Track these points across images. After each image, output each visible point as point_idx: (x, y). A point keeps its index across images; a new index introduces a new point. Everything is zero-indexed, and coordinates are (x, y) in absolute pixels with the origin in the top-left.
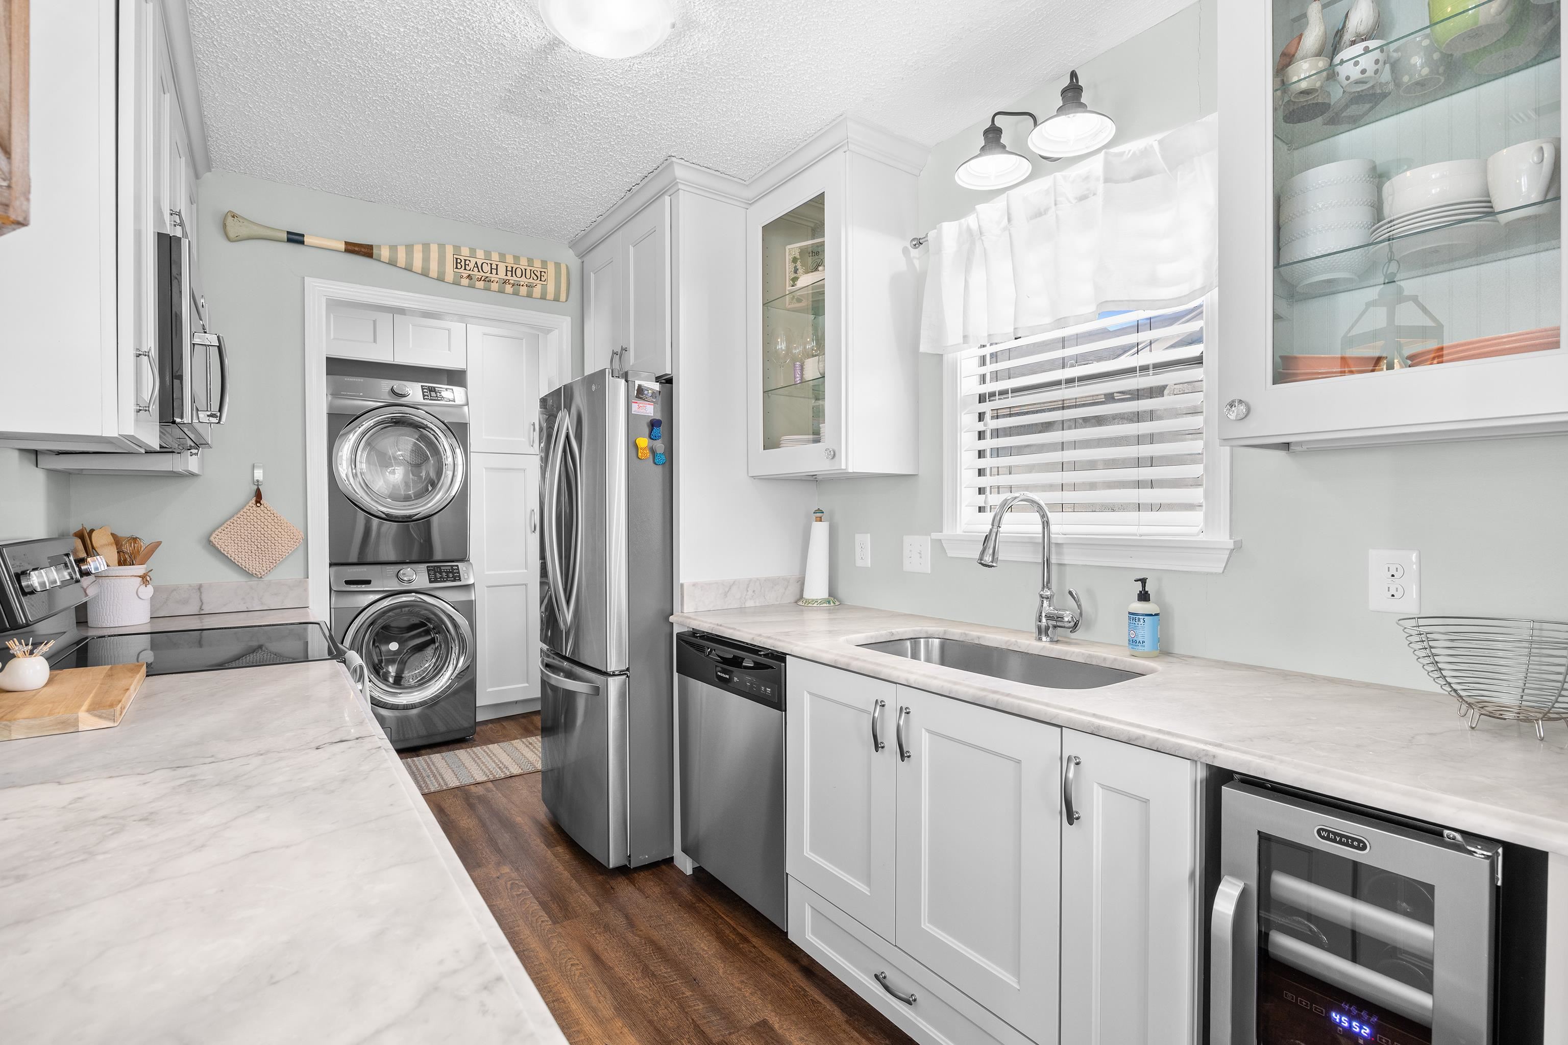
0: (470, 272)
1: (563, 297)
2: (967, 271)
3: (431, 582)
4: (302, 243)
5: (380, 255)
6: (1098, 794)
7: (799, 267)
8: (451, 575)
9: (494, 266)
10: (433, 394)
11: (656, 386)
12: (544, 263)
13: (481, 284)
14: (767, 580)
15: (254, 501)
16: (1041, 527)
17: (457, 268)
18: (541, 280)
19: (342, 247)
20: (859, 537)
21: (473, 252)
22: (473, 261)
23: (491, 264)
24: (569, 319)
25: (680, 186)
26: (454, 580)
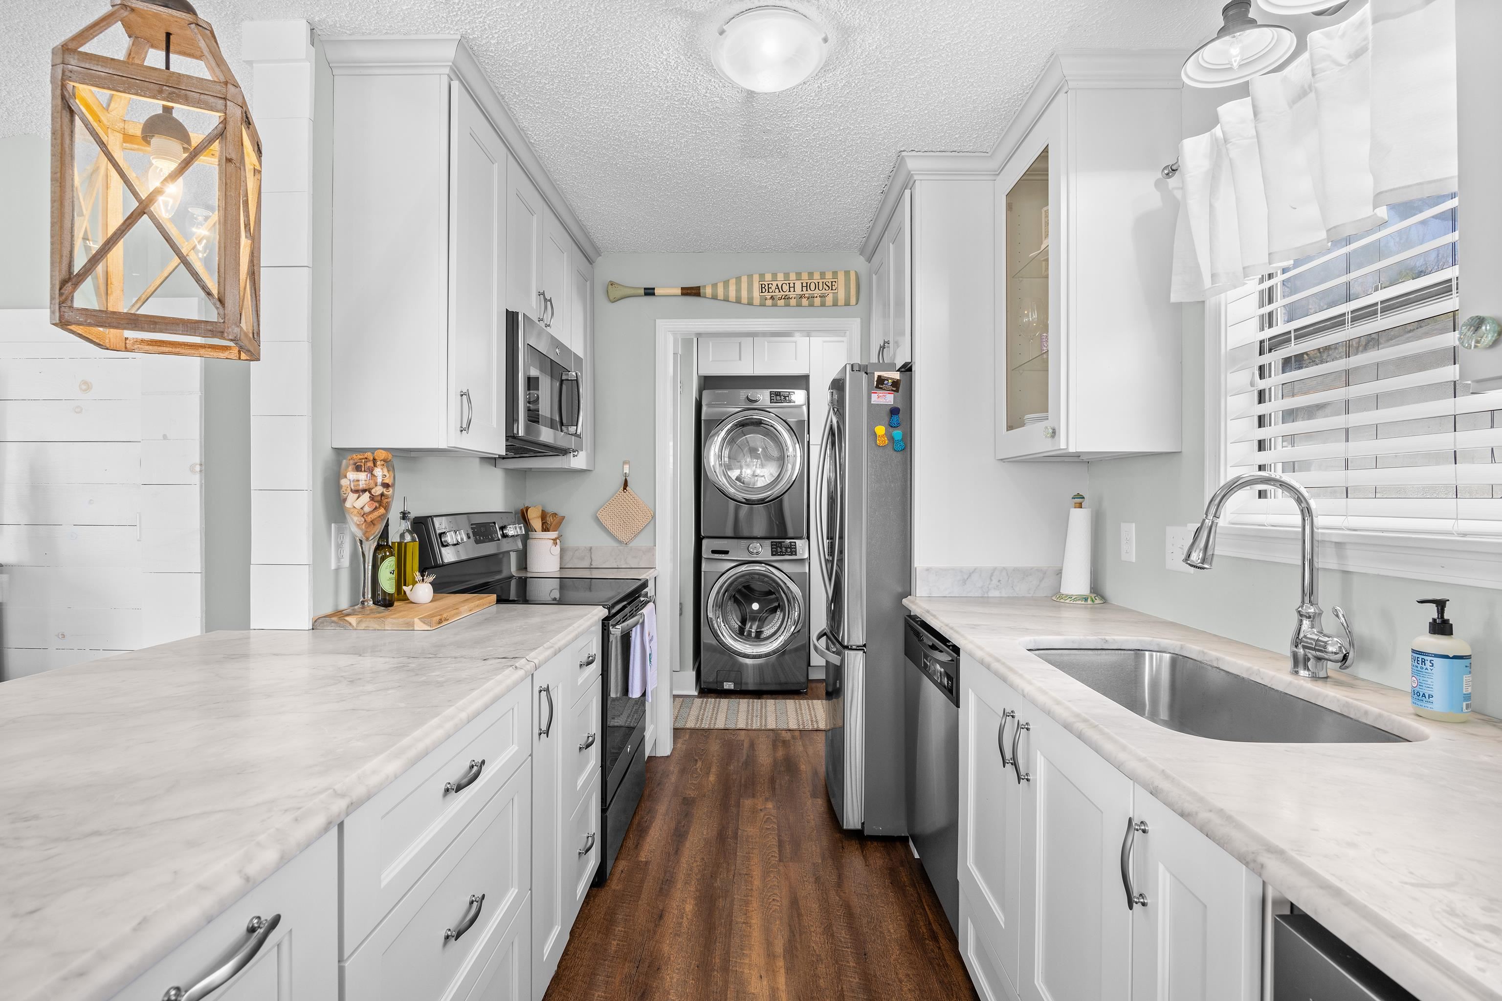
0: (773, 294)
1: (853, 301)
2: (1212, 192)
3: (772, 555)
4: (653, 294)
5: (705, 293)
6: (1164, 879)
8: (789, 550)
9: (792, 285)
10: (778, 398)
11: (894, 375)
12: (835, 274)
13: (781, 302)
15: (622, 488)
16: (1300, 517)
17: (762, 292)
18: (832, 290)
19: (679, 292)
20: (1124, 526)
21: (775, 277)
22: (775, 283)
23: (789, 284)
24: (859, 320)
25: (916, 177)
26: (791, 555)
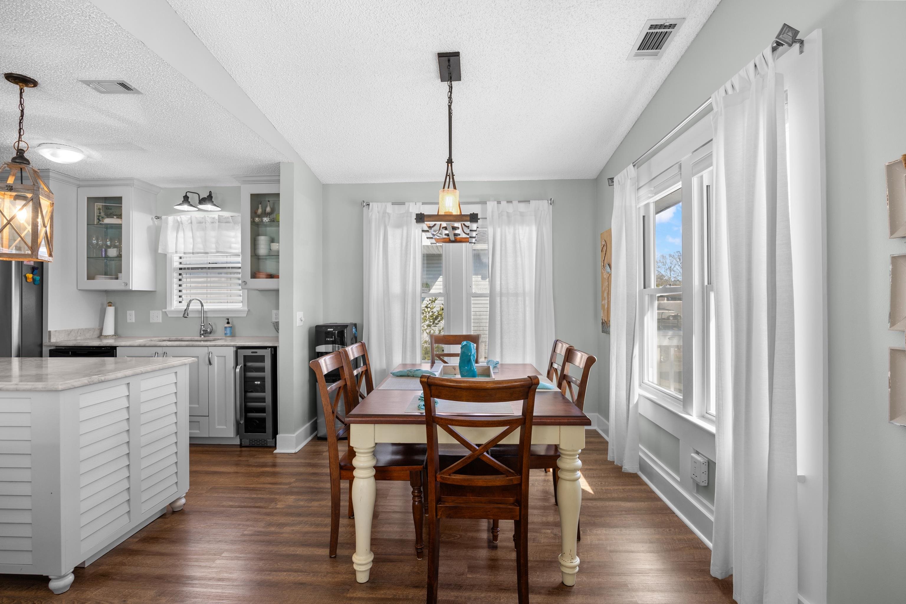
6: (216, 358)
7: (104, 211)
14: (85, 329)
16: (201, 307)
20: (129, 312)
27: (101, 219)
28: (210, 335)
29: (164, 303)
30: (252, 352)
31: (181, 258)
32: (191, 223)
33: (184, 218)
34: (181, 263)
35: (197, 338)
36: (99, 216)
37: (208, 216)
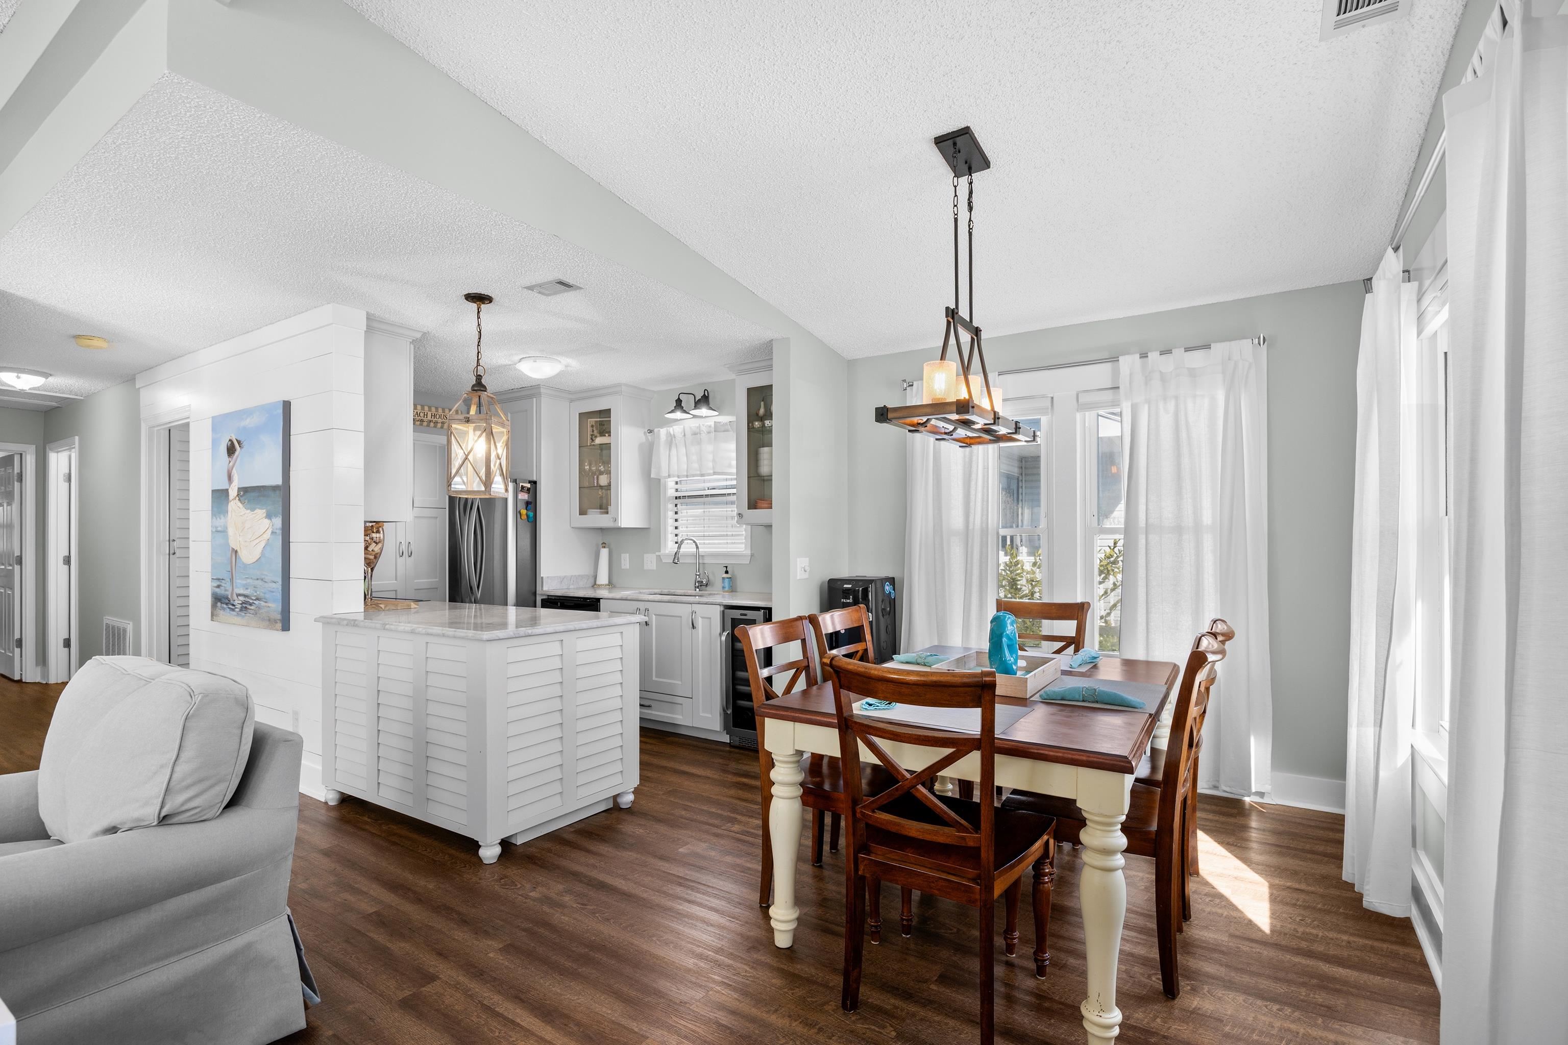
2: (670, 450)
6: (700, 619)
7: (594, 429)
11: (529, 485)
14: (579, 576)
16: (696, 549)
20: (623, 555)
27: (594, 439)
28: (708, 588)
29: (657, 546)
30: (742, 615)
31: (677, 483)
32: (685, 435)
33: (676, 429)
34: (677, 490)
35: (690, 591)
36: (592, 435)
37: (703, 425)
